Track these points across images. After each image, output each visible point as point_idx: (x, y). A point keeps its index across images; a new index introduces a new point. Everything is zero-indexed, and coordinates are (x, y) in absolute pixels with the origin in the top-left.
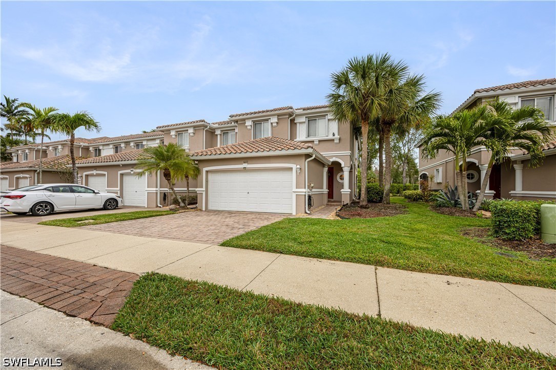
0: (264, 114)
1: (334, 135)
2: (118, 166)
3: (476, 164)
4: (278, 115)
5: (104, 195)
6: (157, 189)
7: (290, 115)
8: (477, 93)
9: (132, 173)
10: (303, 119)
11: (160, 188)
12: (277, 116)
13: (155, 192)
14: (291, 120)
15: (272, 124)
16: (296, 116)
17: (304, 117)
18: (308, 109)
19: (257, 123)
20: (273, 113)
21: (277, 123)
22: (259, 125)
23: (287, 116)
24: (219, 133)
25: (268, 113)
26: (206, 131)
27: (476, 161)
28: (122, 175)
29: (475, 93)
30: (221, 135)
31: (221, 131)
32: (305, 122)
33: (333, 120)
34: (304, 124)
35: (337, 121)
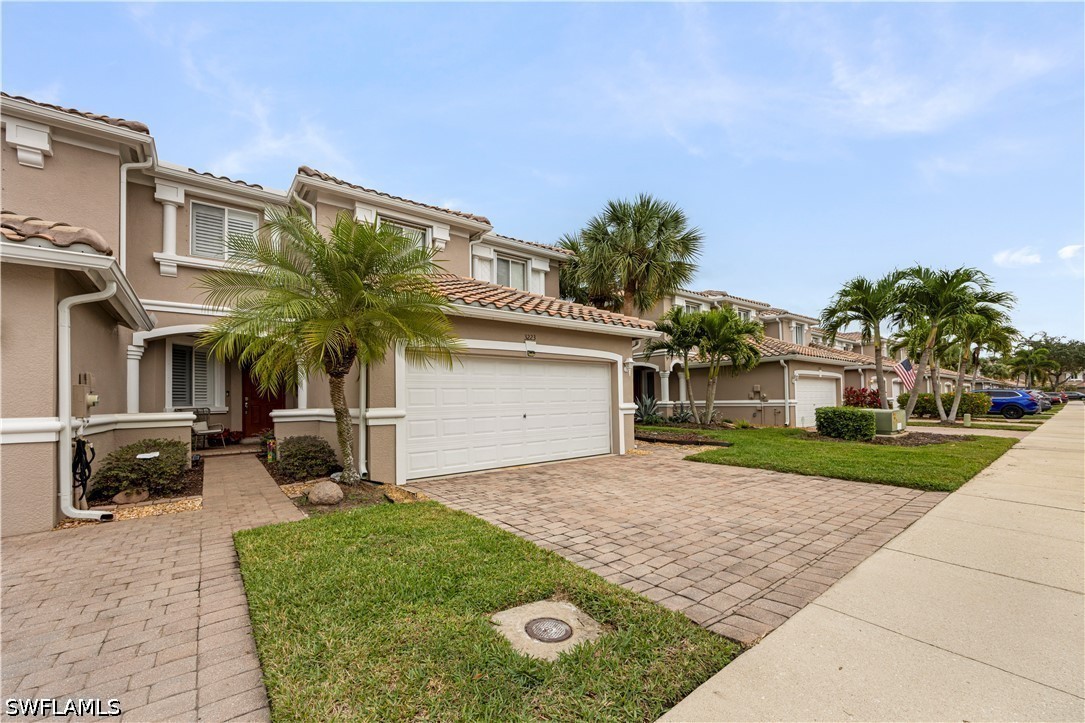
3: (655, 370)
4: (454, 227)
6: (62, 423)
7: (475, 235)
10: (489, 253)
12: (450, 228)
13: (52, 437)
14: (471, 246)
15: (434, 241)
16: (484, 241)
17: (494, 249)
20: (444, 215)
21: (447, 243)
23: (469, 236)
24: (181, 199)
25: (433, 212)
27: (657, 368)
30: (179, 207)
31: (187, 195)
32: (491, 261)
33: (537, 271)
34: (487, 264)
35: (542, 275)
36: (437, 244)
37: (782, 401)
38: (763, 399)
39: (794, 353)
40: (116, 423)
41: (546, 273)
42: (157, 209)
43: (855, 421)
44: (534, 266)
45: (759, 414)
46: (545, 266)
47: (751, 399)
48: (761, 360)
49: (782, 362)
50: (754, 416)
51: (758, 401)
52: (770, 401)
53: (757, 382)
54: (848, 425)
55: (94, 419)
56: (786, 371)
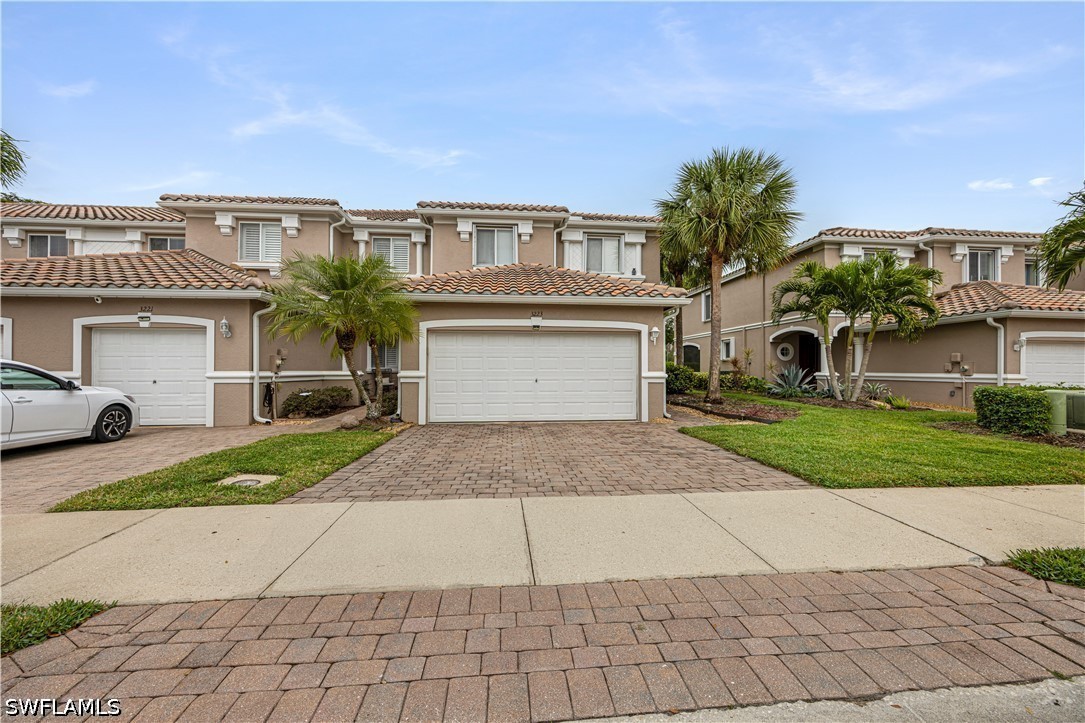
0: (506, 212)
1: (634, 272)
2: (88, 301)
3: (813, 335)
4: (536, 221)
5: (91, 395)
6: (254, 374)
7: (558, 224)
8: (824, 236)
9: (144, 324)
10: (578, 236)
11: (261, 370)
12: (532, 222)
13: (248, 381)
14: (557, 233)
15: (520, 236)
16: (570, 227)
17: (582, 231)
18: (591, 218)
19: (485, 230)
20: (525, 213)
21: (531, 236)
22: (489, 234)
23: (552, 226)
24: (366, 238)
25: (516, 213)
26: (335, 228)
27: (815, 333)
28: (88, 330)
29: (820, 234)
30: (367, 243)
31: (371, 234)
32: (582, 242)
33: (633, 245)
34: (579, 246)
35: (639, 248)
36: (523, 238)
37: (994, 376)
38: (964, 372)
39: (1008, 307)
40: (324, 376)
41: (643, 245)
42: (355, 246)
43: (1010, 405)
44: (627, 240)
45: (958, 392)
46: (641, 238)
47: (948, 372)
48: (940, 321)
49: (990, 320)
50: (952, 394)
51: (958, 375)
52: (975, 376)
53: (955, 347)
54: (998, 411)
55: (283, 373)
56: (1001, 333)
